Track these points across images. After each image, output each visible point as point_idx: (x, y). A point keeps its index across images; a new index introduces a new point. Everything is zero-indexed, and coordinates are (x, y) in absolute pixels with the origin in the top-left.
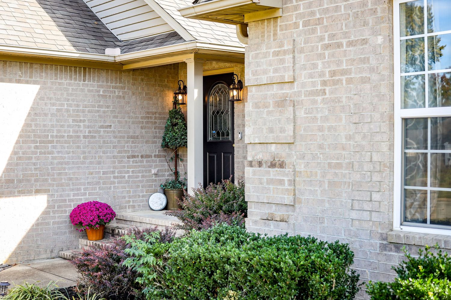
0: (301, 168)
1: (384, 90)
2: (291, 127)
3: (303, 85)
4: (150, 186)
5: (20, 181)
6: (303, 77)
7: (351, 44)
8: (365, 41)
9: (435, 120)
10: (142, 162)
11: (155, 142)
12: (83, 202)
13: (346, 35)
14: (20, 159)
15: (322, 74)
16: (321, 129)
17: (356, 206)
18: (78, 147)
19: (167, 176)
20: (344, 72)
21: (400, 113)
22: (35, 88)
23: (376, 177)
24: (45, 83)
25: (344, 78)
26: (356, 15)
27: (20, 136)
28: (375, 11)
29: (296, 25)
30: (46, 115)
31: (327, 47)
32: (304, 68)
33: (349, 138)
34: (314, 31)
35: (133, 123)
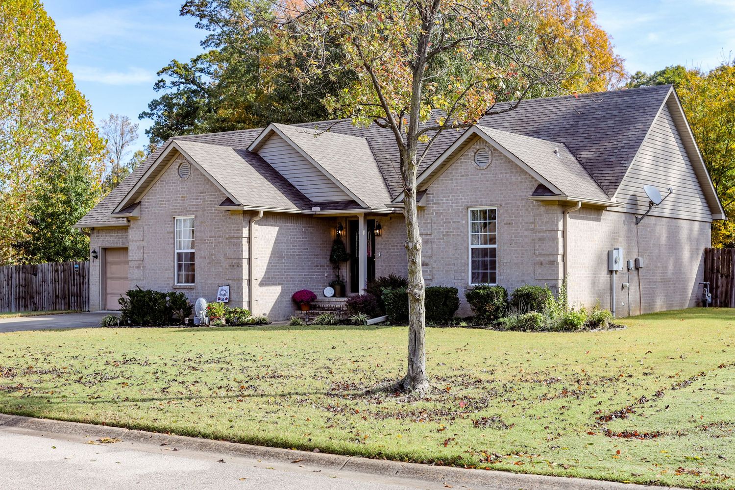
0: (435, 266)
1: (465, 239)
2: (431, 251)
3: (435, 236)
4: (324, 283)
5: (272, 278)
6: (435, 233)
7: (453, 222)
8: (459, 222)
9: (482, 249)
10: (320, 269)
11: (326, 258)
12: (297, 291)
13: (452, 219)
14: (272, 266)
15: (443, 232)
16: (442, 252)
17: (456, 278)
18: (294, 261)
19: (332, 278)
20: (451, 232)
21: (471, 247)
22: (277, 228)
23: (463, 268)
24: (282, 226)
25: (451, 234)
26: (456, 213)
27: (272, 254)
28: (462, 212)
29: (433, 213)
30: (282, 243)
31: (445, 223)
32: (436, 229)
33: (453, 255)
34: (440, 216)
35: (317, 247)
